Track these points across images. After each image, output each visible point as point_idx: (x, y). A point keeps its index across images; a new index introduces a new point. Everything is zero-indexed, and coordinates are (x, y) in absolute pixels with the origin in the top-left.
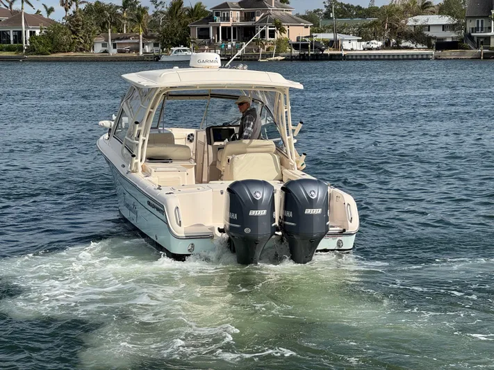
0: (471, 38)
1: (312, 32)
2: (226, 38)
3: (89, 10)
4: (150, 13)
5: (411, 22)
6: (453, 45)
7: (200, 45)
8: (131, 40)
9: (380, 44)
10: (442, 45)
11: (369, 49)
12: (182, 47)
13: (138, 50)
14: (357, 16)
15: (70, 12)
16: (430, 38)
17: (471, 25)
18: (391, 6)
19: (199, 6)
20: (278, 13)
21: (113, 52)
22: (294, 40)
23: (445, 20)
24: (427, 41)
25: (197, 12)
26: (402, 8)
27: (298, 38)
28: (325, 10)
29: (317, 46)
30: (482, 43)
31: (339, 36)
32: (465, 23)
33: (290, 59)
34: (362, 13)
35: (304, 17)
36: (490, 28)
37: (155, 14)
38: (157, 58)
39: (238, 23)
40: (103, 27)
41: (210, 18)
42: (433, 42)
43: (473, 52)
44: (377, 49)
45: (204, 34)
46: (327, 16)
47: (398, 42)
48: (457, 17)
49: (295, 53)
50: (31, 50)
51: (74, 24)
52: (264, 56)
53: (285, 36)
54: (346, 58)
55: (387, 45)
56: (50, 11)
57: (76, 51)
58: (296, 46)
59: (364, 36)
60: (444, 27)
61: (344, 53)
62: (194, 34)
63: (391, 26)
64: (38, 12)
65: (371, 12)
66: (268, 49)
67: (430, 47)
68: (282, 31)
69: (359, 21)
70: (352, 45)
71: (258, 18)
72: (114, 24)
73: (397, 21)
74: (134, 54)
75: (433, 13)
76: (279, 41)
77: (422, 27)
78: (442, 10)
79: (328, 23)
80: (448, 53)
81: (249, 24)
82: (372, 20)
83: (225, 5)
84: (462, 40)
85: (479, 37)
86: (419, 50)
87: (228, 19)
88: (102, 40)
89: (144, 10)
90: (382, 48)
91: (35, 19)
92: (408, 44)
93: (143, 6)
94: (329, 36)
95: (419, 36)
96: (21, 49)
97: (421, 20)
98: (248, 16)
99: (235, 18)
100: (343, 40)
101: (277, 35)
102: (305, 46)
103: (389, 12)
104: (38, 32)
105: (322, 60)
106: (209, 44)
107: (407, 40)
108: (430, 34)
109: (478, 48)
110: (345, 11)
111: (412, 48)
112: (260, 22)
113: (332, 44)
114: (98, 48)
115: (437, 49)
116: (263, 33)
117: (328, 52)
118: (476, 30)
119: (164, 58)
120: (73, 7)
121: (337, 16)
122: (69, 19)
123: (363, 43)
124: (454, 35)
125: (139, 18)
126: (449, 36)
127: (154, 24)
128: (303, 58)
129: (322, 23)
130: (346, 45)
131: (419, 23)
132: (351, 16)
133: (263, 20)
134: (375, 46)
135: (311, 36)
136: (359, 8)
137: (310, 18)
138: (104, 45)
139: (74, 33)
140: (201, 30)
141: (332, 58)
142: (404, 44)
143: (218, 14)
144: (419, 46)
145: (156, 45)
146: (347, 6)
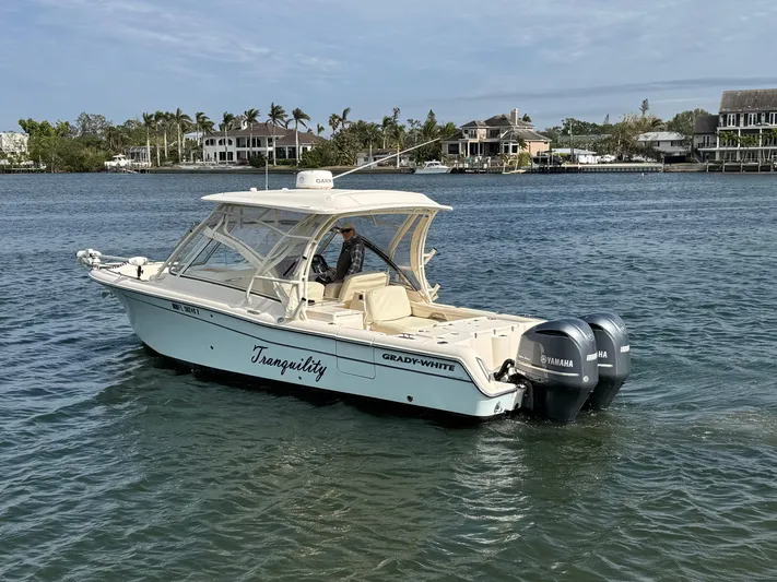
0: (698, 153)
1: (551, 147)
2: (473, 153)
3: (353, 129)
4: (407, 131)
5: (642, 138)
6: (681, 159)
7: (450, 159)
9: (613, 158)
10: (670, 159)
11: (604, 163)
12: (434, 161)
13: (395, 164)
14: (592, 132)
15: (338, 130)
16: (659, 153)
17: (697, 141)
18: (624, 124)
19: (450, 124)
20: (521, 130)
22: (534, 155)
23: (674, 136)
24: (657, 156)
25: (448, 130)
26: (634, 126)
27: (538, 153)
28: (563, 127)
29: (555, 160)
30: (708, 157)
31: (576, 151)
32: (692, 140)
33: (531, 172)
34: (597, 130)
35: (543, 134)
36: (715, 144)
37: (411, 132)
38: (413, 171)
39: (485, 139)
40: (365, 142)
41: (459, 135)
42: (662, 156)
43: (700, 165)
44: (611, 162)
45: (454, 149)
46: (565, 132)
47: (630, 157)
48: (685, 134)
49: (536, 166)
51: (340, 142)
52: (508, 169)
53: (526, 151)
54: (582, 171)
55: (619, 159)
56: (320, 129)
57: (342, 164)
58: (536, 160)
59: (598, 150)
60: (673, 143)
61: (579, 166)
62: (445, 149)
63: (623, 142)
64: (310, 130)
65: (605, 129)
66: (511, 163)
67: (659, 161)
68: (524, 146)
69: (594, 138)
70: (587, 159)
71: (502, 135)
72: (375, 140)
73: (629, 137)
74: (392, 167)
75: (662, 130)
76: (522, 155)
77: (652, 142)
78: (671, 127)
79: (565, 139)
80: (675, 166)
81: (495, 140)
82: (607, 136)
83: (473, 124)
84: (689, 155)
85: (705, 152)
86: (649, 163)
87: (475, 136)
88: (365, 155)
89: (401, 128)
90: (615, 161)
91: (307, 137)
92: (639, 158)
93: (399, 124)
94: (567, 151)
95: (649, 150)
96: (295, 163)
97: (652, 136)
98: (494, 134)
99: (482, 134)
100: (579, 155)
101: (519, 150)
102: (544, 161)
103: (622, 129)
104: (309, 148)
105: (560, 172)
106: (459, 158)
107: (638, 154)
108: (660, 149)
109: (704, 161)
110: (582, 129)
111: (642, 162)
112: (504, 138)
113: (568, 158)
114: (361, 163)
115: (666, 163)
116: (507, 149)
117: (565, 165)
118: (703, 145)
119: (418, 171)
120: (340, 126)
121: (574, 134)
122: (336, 136)
123: (598, 157)
124: (682, 150)
125: (397, 134)
126: (677, 151)
128: (542, 171)
129: (560, 139)
130: (582, 159)
131: (649, 139)
132: (587, 133)
133: (507, 137)
134: (608, 160)
135: (550, 151)
136: (594, 125)
137: (551, 136)
138: (366, 160)
139: (340, 148)
140: (451, 145)
141: (569, 170)
142: (635, 158)
143: (466, 132)
144: (649, 160)
145: (411, 159)
146: (584, 124)
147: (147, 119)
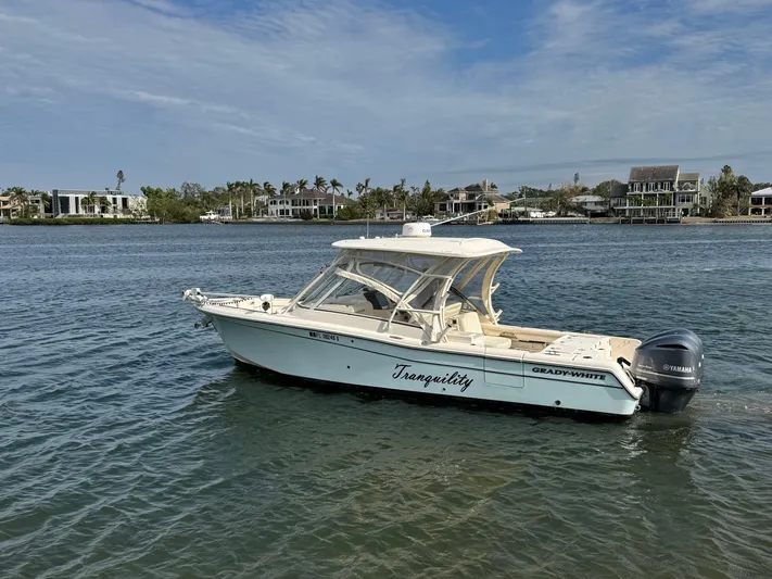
0: (614, 210)
1: (511, 206)
2: (457, 211)
3: (373, 194)
4: (410, 194)
5: (574, 200)
6: (602, 215)
8: (398, 211)
9: (554, 214)
10: (594, 215)
11: (548, 217)
13: (402, 218)
14: (540, 196)
15: (362, 194)
16: (587, 210)
17: (613, 202)
18: (562, 190)
19: (440, 190)
20: (490, 194)
21: (387, 219)
22: (499, 211)
23: (597, 199)
24: (585, 212)
25: (439, 194)
26: (569, 192)
27: (502, 210)
28: (519, 192)
29: (514, 215)
30: (620, 213)
31: (528, 209)
32: (609, 201)
33: (497, 223)
34: (543, 194)
35: (506, 197)
36: (626, 204)
37: (413, 196)
39: (465, 201)
40: (381, 203)
41: (447, 198)
42: (589, 213)
43: (614, 219)
44: (553, 217)
45: (443, 208)
46: (521, 196)
47: (566, 213)
48: (605, 197)
49: (500, 219)
50: (338, 218)
51: (364, 202)
52: (481, 221)
53: (494, 208)
54: (532, 223)
55: (559, 215)
56: (350, 194)
57: (365, 218)
58: (500, 215)
59: (544, 209)
60: (596, 203)
61: (531, 219)
62: (437, 208)
63: (561, 203)
64: (342, 194)
65: (548, 194)
66: (483, 217)
67: (587, 215)
68: (492, 205)
69: (540, 199)
70: (536, 214)
71: (477, 198)
72: (388, 201)
73: (565, 199)
74: (400, 220)
75: (588, 194)
76: (490, 212)
77: (582, 203)
78: (596, 192)
79: (521, 200)
80: (598, 220)
81: (472, 201)
82: (550, 198)
83: (457, 190)
84: (607, 212)
85: (618, 210)
86: (580, 218)
87: (458, 199)
88: (381, 212)
89: (407, 193)
90: (556, 216)
91: (341, 199)
92: (572, 214)
93: (405, 190)
94: (522, 209)
95: (580, 209)
96: (332, 217)
97: (581, 198)
98: (471, 197)
99: (463, 197)
100: (530, 211)
101: (489, 208)
102: (506, 215)
103: (561, 194)
104: (342, 207)
105: (517, 224)
106: (447, 214)
107: (572, 211)
108: (587, 207)
109: (617, 216)
110: (532, 193)
111: (575, 217)
112: (478, 200)
113: (522, 214)
114: (378, 217)
115: (591, 217)
116: (480, 207)
117: (521, 219)
118: (617, 205)
120: (364, 191)
121: (527, 196)
122: (361, 199)
123: (544, 213)
124: (602, 208)
125: (403, 198)
126: (599, 209)
127: (412, 202)
128: (505, 223)
129: (517, 200)
130: (533, 214)
131: (580, 201)
132: (537, 197)
133: (480, 199)
134: (551, 215)
135: (510, 209)
136: (541, 191)
137: (509, 197)
138: (382, 214)
139: (364, 207)
140: (441, 205)
141: (523, 222)
142: (569, 214)
143: (452, 195)
144: (580, 215)
145: (413, 214)
146: (534, 190)
147: (230, 186)
